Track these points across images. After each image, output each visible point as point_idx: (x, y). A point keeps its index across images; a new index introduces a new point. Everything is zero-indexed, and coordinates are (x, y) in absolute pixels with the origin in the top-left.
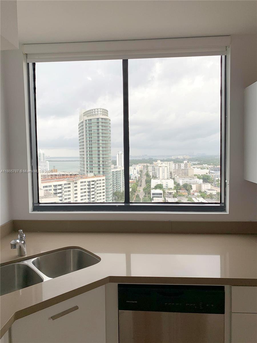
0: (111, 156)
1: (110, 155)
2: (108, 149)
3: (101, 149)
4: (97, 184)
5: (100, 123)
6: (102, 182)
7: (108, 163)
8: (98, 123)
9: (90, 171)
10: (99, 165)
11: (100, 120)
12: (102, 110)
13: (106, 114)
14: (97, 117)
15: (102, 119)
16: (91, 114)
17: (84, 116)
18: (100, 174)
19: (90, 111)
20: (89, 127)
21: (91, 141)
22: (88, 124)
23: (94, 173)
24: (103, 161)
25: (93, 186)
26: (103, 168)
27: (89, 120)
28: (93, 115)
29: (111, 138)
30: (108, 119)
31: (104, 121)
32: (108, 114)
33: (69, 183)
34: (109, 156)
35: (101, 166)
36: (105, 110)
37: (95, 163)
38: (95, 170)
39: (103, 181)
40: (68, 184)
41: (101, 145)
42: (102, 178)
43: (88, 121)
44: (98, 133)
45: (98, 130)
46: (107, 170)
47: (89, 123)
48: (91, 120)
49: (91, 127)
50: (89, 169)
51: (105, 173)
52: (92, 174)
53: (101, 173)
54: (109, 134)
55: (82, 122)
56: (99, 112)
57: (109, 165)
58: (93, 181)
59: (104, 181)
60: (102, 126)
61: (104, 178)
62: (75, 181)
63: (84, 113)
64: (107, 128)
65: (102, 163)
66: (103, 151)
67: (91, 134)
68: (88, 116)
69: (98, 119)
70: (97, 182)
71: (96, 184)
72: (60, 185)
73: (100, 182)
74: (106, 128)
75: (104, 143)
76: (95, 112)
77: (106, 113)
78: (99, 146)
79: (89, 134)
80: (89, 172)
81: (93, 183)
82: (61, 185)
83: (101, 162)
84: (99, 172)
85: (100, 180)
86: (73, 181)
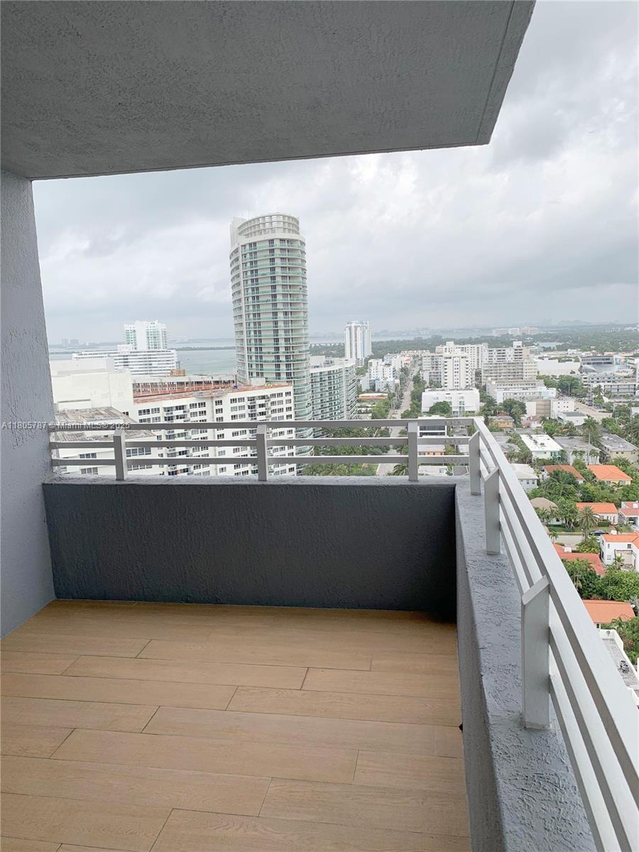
0: (307, 334)
1: (303, 332)
2: (297, 318)
3: (281, 316)
4: (273, 403)
5: (277, 253)
6: (284, 398)
7: (300, 352)
8: (272, 251)
9: (258, 374)
10: (278, 357)
11: (277, 243)
12: (281, 218)
13: (291, 228)
14: (270, 236)
15: (282, 240)
16: (255, 229)
17: (240, 234)
18: (279, 379)
19: (252, 222)
20: (251, 263)
21: (258, 297)
22: (248, 256)
23: (266, 378)
24: (287, 348)
25: (263, 410)
26: (288, 366)
27: (250, 244)
28: (260, 232)
29: (307, 289)
30: (297, 240)
31: (286, 246)
32: (298, 228)
33: (203, 402)
34: (302, 335)
35: (282, 359)
36: (289, 217)
37: (269, 353)
38: (270, 369)
39: (288, 397)
40: (199, 404)
41: (280, 306)
42: (283, 390)
43: (248, 247)
44: (273, 278)
45: (273, 269)
46: (298, 369)
47: (251, 253)
48: (255, 244)
49: (256, 262)
50: (254, 367)
51: (292, 378)
52: (261, 381)
53: (283, 376)
54: (301, 280)
55: (236, 251)
56: (275, 224)
57: (304, 358)
58: (263, 397)
59: (291, 397)
60: (281, 258)
61: (290, 389)
62: (218, 397)
63: (239, 228)
64: (294, 263)
65: (284, 352)
66: (285, 322)
67: (257, 280)
68: (247, 235)
69: (271, 241)
70: (273, 400)
71: (269, 405)
72: (180, 407)
73: (280, 399)
74: (292, 264)
75: (289, 301)
76: (264, 224)
77: (293, 225)
78: (276, 309)
79: (252, 280)
80: (255, 375)
81: (263, 401)
82: (183, 406)
83: (282, 350)
84: (278, 375)
85: (280, 395)
86: (212, 398)
